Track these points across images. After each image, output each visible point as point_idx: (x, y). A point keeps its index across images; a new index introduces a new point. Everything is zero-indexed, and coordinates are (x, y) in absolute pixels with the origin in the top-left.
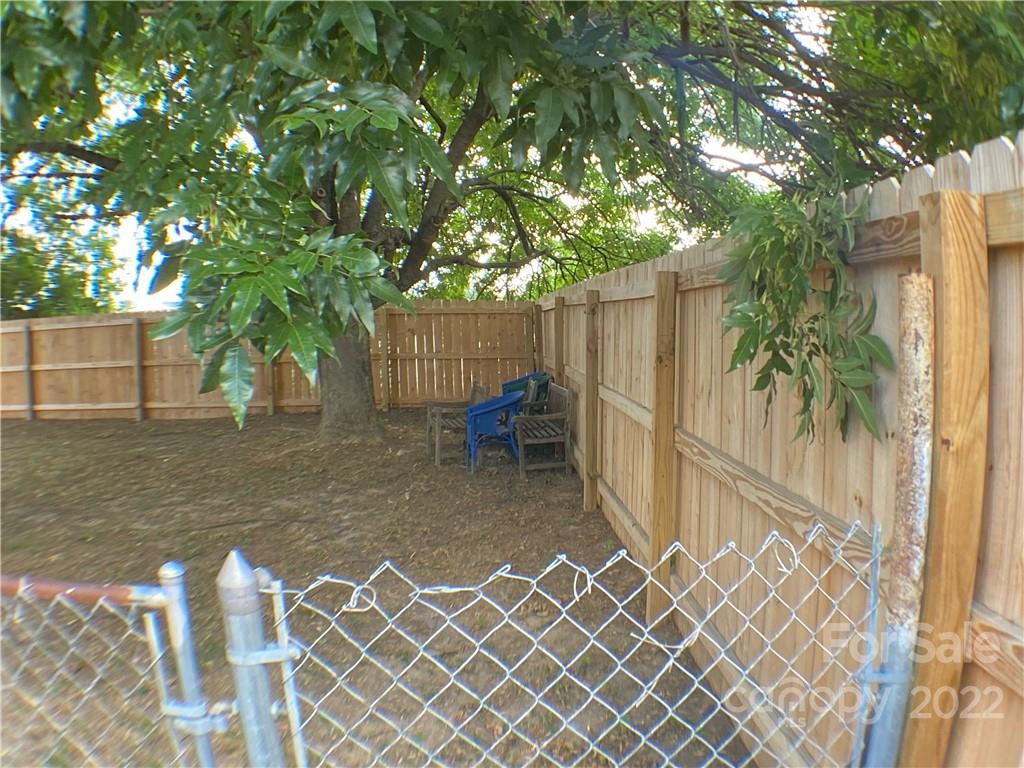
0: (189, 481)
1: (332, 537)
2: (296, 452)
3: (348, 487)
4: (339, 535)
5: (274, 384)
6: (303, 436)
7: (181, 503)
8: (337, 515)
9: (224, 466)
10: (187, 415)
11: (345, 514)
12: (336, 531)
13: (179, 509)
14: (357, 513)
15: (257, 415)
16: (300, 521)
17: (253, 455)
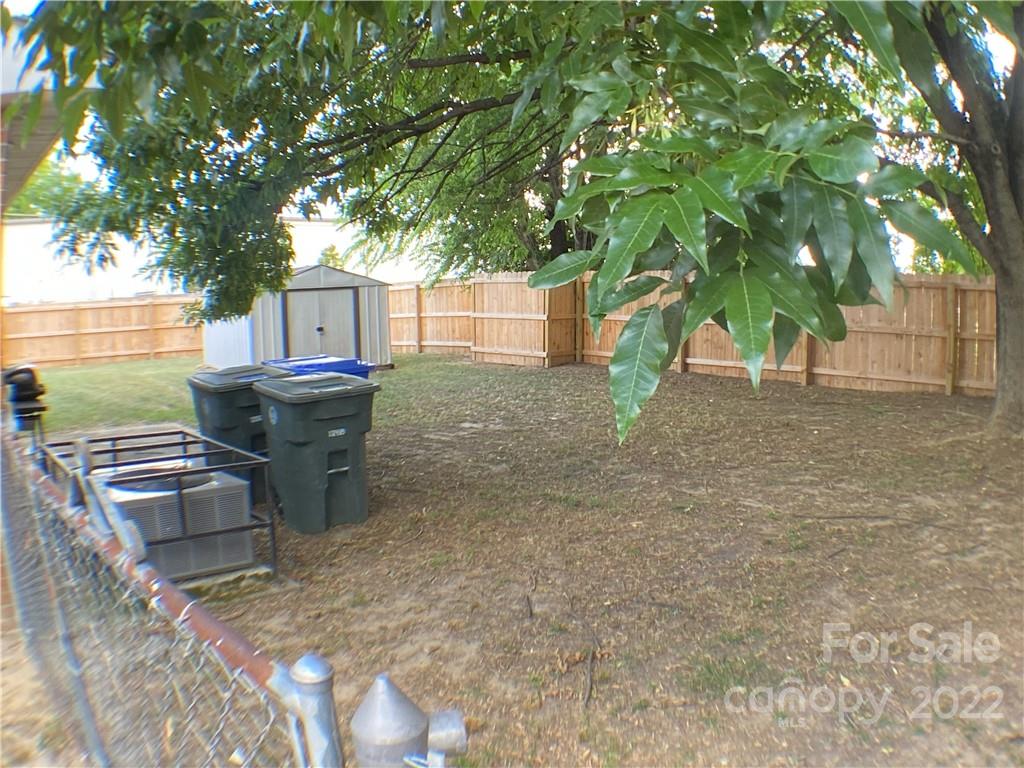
0: (832, 459)
1: (962, 553)
2: (959, 442)
3: (1003, 491)
4: (972, 551)
5: (955, 362)
6: (974, 424)
7: (812, 483)
8: (980, 525)
9: (875, 447)
10: (858, 386)
11: (988, 525)
12: (971, 544)
13: (807, 490)
14: (1001, 526)
15: (933, 394)
16: (936, 527)
17: (913, 439)
